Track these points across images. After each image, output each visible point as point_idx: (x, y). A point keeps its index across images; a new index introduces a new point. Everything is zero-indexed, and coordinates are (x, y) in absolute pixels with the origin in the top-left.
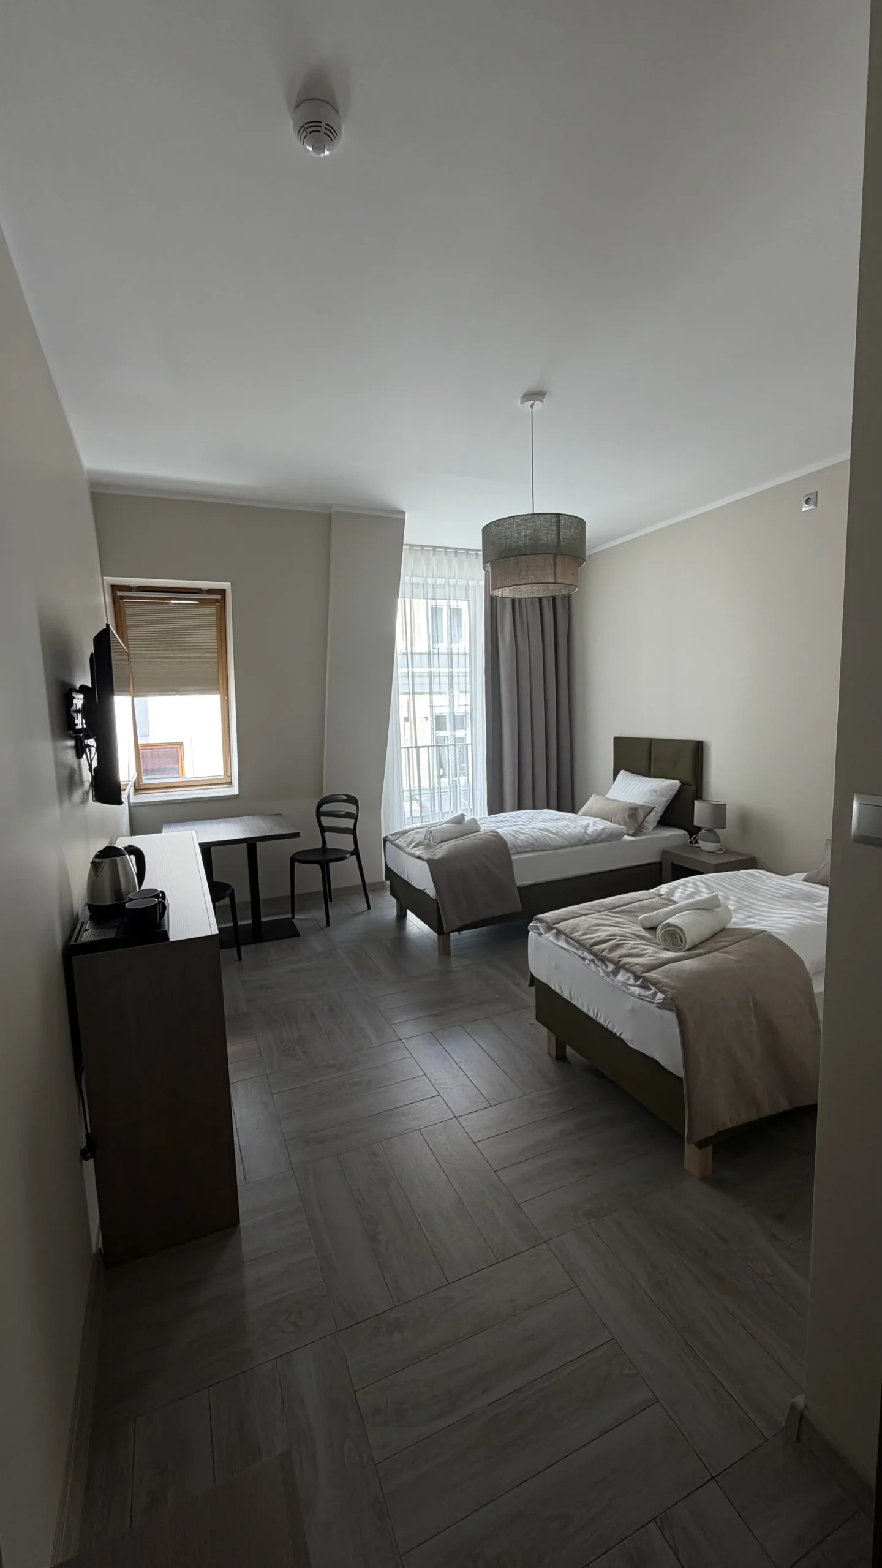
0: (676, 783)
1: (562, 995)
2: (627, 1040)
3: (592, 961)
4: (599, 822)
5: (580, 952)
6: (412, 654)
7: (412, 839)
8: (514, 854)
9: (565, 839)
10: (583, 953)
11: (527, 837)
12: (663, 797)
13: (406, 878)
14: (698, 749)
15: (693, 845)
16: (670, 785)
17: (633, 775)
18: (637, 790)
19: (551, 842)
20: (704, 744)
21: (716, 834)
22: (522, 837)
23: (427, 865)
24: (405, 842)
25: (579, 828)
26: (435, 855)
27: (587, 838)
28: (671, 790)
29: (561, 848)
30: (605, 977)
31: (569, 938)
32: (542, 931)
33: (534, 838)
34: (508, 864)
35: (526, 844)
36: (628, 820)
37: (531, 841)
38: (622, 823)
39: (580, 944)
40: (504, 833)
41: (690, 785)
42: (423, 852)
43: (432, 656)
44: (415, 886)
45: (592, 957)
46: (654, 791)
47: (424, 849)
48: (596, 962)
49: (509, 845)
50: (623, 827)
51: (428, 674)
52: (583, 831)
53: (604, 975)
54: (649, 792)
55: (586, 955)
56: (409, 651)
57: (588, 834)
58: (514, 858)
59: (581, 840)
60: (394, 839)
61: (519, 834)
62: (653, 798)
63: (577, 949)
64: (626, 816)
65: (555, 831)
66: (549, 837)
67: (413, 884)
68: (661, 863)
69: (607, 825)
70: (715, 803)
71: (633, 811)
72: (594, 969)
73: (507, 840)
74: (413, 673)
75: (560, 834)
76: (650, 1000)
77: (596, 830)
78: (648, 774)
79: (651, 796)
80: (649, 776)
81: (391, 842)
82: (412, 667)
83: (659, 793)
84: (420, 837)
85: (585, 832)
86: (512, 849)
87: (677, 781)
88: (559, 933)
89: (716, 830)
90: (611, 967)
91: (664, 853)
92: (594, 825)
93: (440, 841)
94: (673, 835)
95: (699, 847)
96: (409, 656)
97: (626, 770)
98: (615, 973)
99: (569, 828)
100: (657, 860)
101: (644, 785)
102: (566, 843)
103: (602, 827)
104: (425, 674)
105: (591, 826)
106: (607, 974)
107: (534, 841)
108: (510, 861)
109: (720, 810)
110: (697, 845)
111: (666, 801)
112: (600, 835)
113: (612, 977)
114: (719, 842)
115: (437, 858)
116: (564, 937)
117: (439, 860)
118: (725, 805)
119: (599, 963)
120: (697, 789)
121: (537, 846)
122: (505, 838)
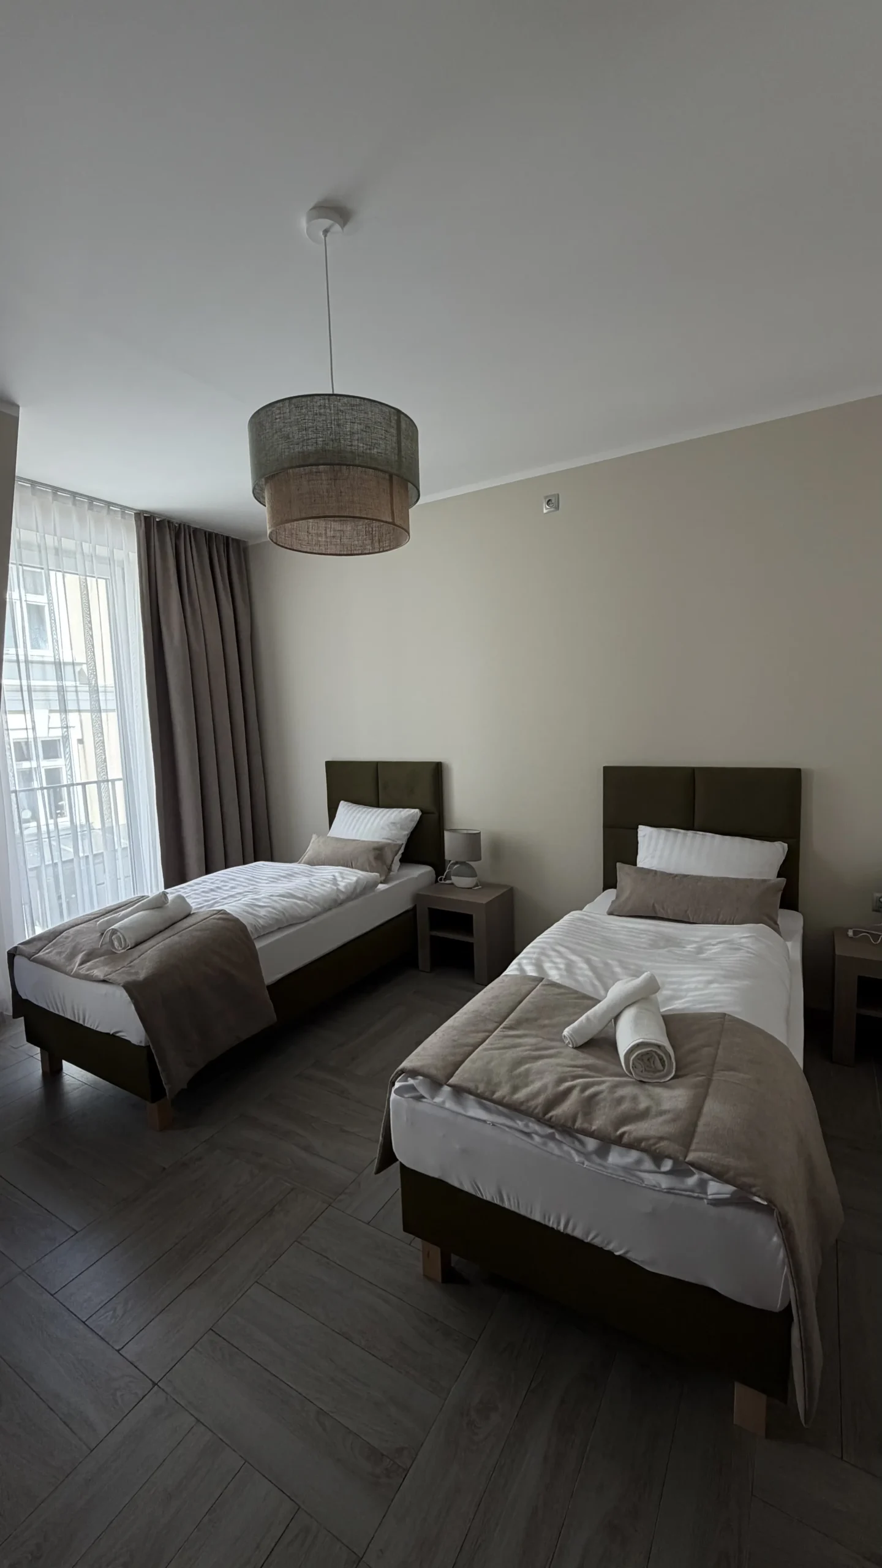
0: (415, 813)
1: (479, 1195)
2: (642, 1262)
3: (551, 1137)
4: (346, 872)
5: (520, 1124)
6: (27, 662)
7: (74, 947)
8: (255, 939)
9: (317, 903)
10: (527, 1126)
11: (270, 912)
12: (405, 830)
13: (69, 1016)
14: (436, 772)
15: (443, 882)
16: (410, 814)
17: (358, 806)
18: (372, 824)
19: (300, 911)
20: (444, 768)
21: (471, 867)
22: (262, 912)
23: (125, 994)
24: (60, 953)
25: (329, 885)
26: (137, 973)
27: (342, 897)
28: (412, 821)
29: (314, 917)
30: (586, 1163)
31: (484, 1099)
32: (422, 1091)
33: (279, 911)
34: (252, 956)
35: (270, 922)
36: (374, 864)
37: (277, 917)
38: (368, 869)
39: (516, 1109)
40: (236, 911)
41: (433, 813)
42: (107, 969)
43: (62, 666)
44: (94, 1027)
45: (550, 1131)
46: (394, 823)
47: (105, 964)
48: (557, 1136)
49: (249, 928)
50: (377, 874)
51: (56, 688)
52: (335, 888)
53: (582, 1159)
54: (388, 826)
55: (534, 1126)
56: (22, 658)
57: (342, 892)
58: (259, 945)
59: (335, 901)
60: (33, 950)
61: (257, 909)
62: (393, 832)
63: (512, 1119)
64: (372, 858)
65: (301, 896)
66: (296, 904)
67: (87, 1025)
68: (414, 909)
69: (359, 875)
70: (465, 832)
71: (377, 852)
72: (557, 1151)
73: (244, 922)
74: (29, 687)
75: (309, 898)
76: (696, 1195)
77: (349, 884)
78: (377, 804)
79: (391, 830)
80: (378, 806)
81: (29, 957)
82: (28, 678)
83: (398, 826)
84: (90, 940)
85: (338, 889)
86: (252, 933)
87: (417, 810)
88: (459, 1091)
89: (472, 863)
90: (591, 1144)
91: (418, 897)
92: (343, 878)
93: (133, 945)
94: (420, 873)
95: (452, 884)
96: (23, 666)
97: (346, 800)
98: (602, 1152)
99: (314, 886)
100: (409, 906)
101: (379, 818)
102: (319, 909)
103: (355, 879)
104: (52, 688)
105: (339, 879)
106: (587, 1155)
107: (281, 914)
108: (253, 954)
109: (474, 839)
110: (448, 882)
111: (408, 835)
112: (355, 888)
113: (598, 1161)
114: (476, 876)
115: (142, 976)
116: (472, 1097)
117: (146, 979)
118: (480, 833)
119: (568, 1140)
120: (439, 817)
121: (284, 922)
122: (241, 919)
